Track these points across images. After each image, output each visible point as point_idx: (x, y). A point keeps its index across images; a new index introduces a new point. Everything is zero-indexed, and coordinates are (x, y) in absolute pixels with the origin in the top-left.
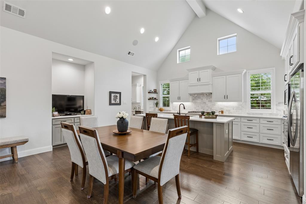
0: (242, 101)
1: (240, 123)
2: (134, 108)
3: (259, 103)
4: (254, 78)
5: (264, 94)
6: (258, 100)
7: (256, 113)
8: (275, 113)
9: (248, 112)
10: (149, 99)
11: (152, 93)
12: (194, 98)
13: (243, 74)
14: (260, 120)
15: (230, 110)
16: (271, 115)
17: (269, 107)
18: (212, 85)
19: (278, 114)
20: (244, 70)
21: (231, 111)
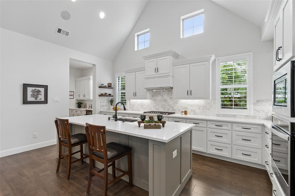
0: (209, 99)
1: (206, 128)
2: (90, 106)
3: (231, 101)
4: (227, 71)
5: (238, 89)
6: (230, 96)
7: (227, 115)
8: (252, 114)
9: (218, 113)
10: (99, 96)
11: (105, 87)
12: (153, 95)
13: (211, 61)
14: (232, 125)
15: (195, 110)
16: (248, 117)
17: (244, 107)
18: (173, 76)
19: (256, 116)
20: (212, 56)
21: (196, 112)
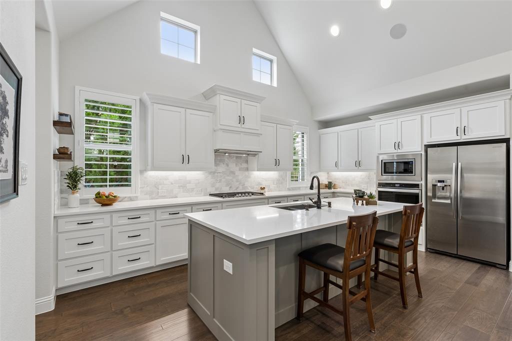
7: (293, 190)
9: (289, 187)
10: (54, 156)
21: (271, 187)
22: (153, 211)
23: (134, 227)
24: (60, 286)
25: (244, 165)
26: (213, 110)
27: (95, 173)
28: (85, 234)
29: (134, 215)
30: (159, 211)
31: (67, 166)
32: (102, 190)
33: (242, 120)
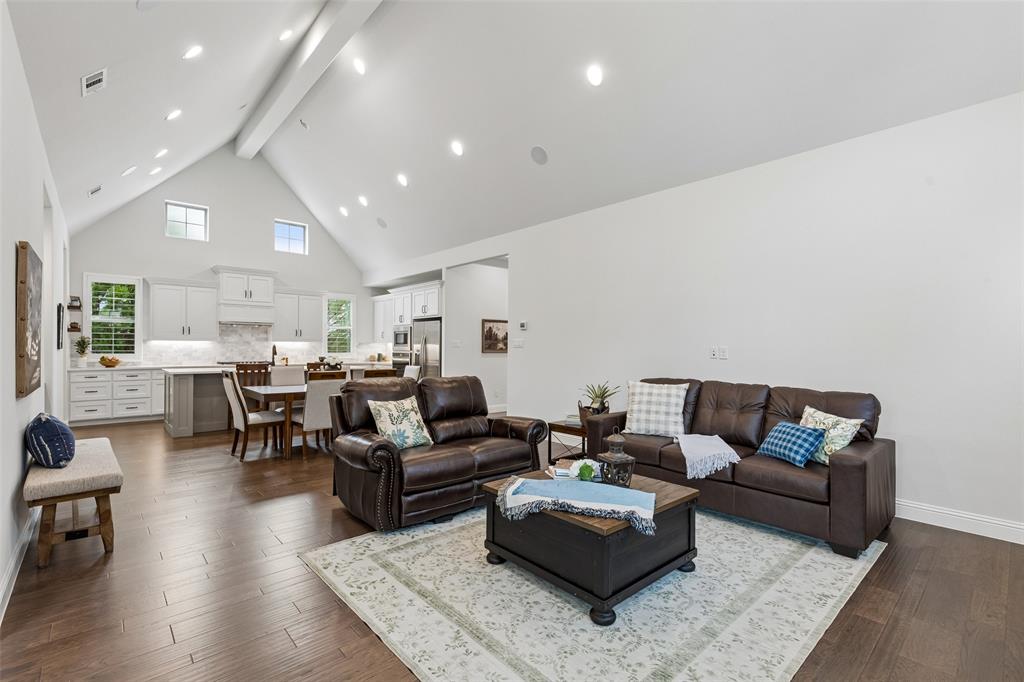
22: (148, 372)
23: (132, 383)
24: (72, 419)
25: (263, 336)
26: (217, 287)
27: (103, 342)
28: (91, 385)
29: (133, 373)
30: (155, 372)
31: (77, 336)
32: (106, 355)
33: (248, 294)
